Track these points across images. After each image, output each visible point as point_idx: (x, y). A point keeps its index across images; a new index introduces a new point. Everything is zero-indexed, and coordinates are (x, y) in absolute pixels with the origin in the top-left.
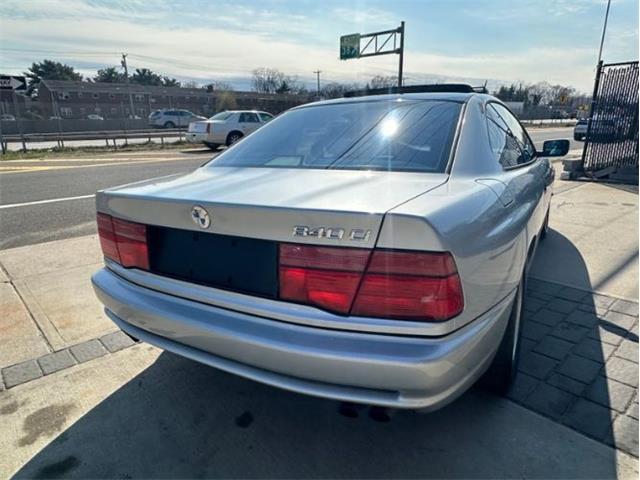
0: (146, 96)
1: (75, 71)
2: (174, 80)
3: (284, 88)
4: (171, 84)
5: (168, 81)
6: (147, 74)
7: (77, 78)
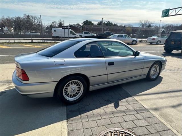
0: (107, 28)
1: (92, 22)
2: (116, 24)
3: (150, 26)
4: (115, 25)
5: (115, 24)
6: (109, 23)
7: (92, 24)
